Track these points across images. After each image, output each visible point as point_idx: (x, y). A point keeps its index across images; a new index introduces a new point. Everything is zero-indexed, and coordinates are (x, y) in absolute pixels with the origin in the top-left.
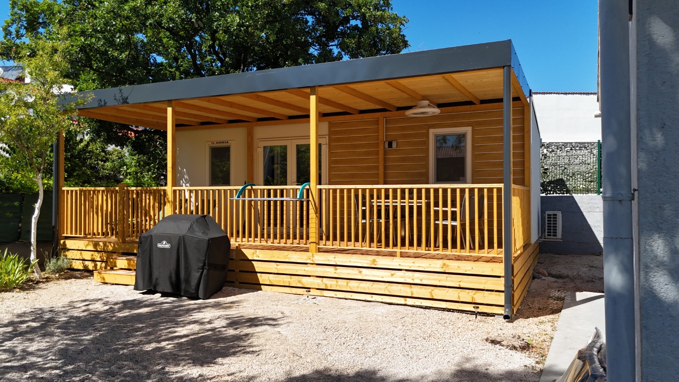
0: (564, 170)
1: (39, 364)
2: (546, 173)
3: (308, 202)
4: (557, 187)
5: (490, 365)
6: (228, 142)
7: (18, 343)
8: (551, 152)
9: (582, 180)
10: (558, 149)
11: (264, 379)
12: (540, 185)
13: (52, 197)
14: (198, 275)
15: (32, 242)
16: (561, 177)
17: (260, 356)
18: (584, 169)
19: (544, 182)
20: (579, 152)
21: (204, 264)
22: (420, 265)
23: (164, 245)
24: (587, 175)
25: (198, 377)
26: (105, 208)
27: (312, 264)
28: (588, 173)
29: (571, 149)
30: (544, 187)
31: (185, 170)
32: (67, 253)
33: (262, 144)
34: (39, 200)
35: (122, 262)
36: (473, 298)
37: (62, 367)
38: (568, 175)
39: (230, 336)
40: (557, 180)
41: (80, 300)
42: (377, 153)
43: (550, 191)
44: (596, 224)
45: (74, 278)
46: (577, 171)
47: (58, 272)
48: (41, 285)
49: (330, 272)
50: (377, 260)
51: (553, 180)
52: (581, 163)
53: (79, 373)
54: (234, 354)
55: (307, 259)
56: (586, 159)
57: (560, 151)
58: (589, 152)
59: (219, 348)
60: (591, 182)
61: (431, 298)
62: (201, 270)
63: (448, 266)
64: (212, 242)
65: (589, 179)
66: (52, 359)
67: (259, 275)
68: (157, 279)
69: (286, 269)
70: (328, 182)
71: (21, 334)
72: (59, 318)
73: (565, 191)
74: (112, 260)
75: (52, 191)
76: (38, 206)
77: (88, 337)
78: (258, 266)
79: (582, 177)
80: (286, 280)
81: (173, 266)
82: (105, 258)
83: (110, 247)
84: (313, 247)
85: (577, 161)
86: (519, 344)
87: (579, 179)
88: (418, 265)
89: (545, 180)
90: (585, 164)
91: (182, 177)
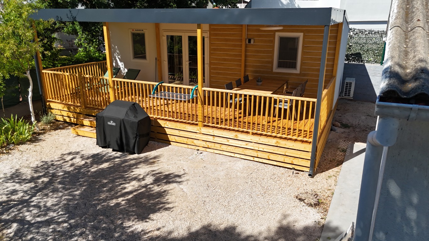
0: (362, 47)
1: (55, 218)
2: (350, 48)
3: (197, 98)
4: (356, 58)
5: (296, 222)
6: (143, 30)
7: (40, 199)
8: (355, 34)
9: (372, 54)
10: (360, 32)
11: (176, 234)
12: (345, 56)
13: (36, 73)
14: (134, 141)
15: (31, 111)
16: (359, 52)
17: (173, 212)
18: (375, 47)
19: (348, 54)
20: (374, 35)
21: (137, 135)
22: (263, 141)
23: (111, 123)
24: (376, 52)
25: (141, 232)
26: (71, 86)
27: (200, 133)
28: (377, 50)
29: (369, 33)
30: (348, 57)
31: (116, 47)
32: (52, 111)
33: (166, 34)
34: (31, 87)
35: (86, 122)
36: (292, 161)
37: (68, 221)
38: (364, 51)
39: (156, 192)
40: (356, 53)
41: (67, 153)
42: (241, 46)
43: (351, 60)
44: (376, 84)
45: (60, 129)
46: (371, 49)
47: (49, 124)
48: (42, 137)
49: (210, 139)
50: (238, 135)
51: (354, 53)
52: (374, 43)
53: (78, 228)
54: (159, 210)
55: (197, 130)
56: (378, 40)
57: (362, 34)
58: (380, 36)
59: (150, 204)
60: (378, 56)
61: (269, 159)
62: (135, 139)
63: (279, 143)
64: (141, 123)
65: (377, 54)
66: (61, 214)
67: (168, 135)
68: (109, 142)
69: (185, 135)
70: (209, 86)
71: (40, 190)
72: (58, 173)
73: (360, 61)
74: (80, 120)
75: (35, 69)
76: (30, 89)
77: (77, 193)
78: (168, 131)
79: (373, 52)
80: (185, 140)
81: (118, 135)
82: (75, 116)
83: (77, 110)
84: (200, 124)
85: (371, 42)
86: (314, 201)
87: (371, 54)
88: (262, 140)
89: (349, 53)
90: (376, 44)
91: (115, 52)
